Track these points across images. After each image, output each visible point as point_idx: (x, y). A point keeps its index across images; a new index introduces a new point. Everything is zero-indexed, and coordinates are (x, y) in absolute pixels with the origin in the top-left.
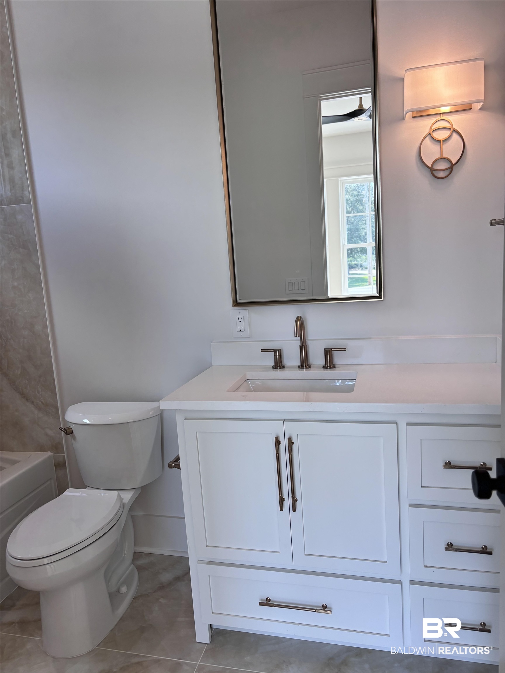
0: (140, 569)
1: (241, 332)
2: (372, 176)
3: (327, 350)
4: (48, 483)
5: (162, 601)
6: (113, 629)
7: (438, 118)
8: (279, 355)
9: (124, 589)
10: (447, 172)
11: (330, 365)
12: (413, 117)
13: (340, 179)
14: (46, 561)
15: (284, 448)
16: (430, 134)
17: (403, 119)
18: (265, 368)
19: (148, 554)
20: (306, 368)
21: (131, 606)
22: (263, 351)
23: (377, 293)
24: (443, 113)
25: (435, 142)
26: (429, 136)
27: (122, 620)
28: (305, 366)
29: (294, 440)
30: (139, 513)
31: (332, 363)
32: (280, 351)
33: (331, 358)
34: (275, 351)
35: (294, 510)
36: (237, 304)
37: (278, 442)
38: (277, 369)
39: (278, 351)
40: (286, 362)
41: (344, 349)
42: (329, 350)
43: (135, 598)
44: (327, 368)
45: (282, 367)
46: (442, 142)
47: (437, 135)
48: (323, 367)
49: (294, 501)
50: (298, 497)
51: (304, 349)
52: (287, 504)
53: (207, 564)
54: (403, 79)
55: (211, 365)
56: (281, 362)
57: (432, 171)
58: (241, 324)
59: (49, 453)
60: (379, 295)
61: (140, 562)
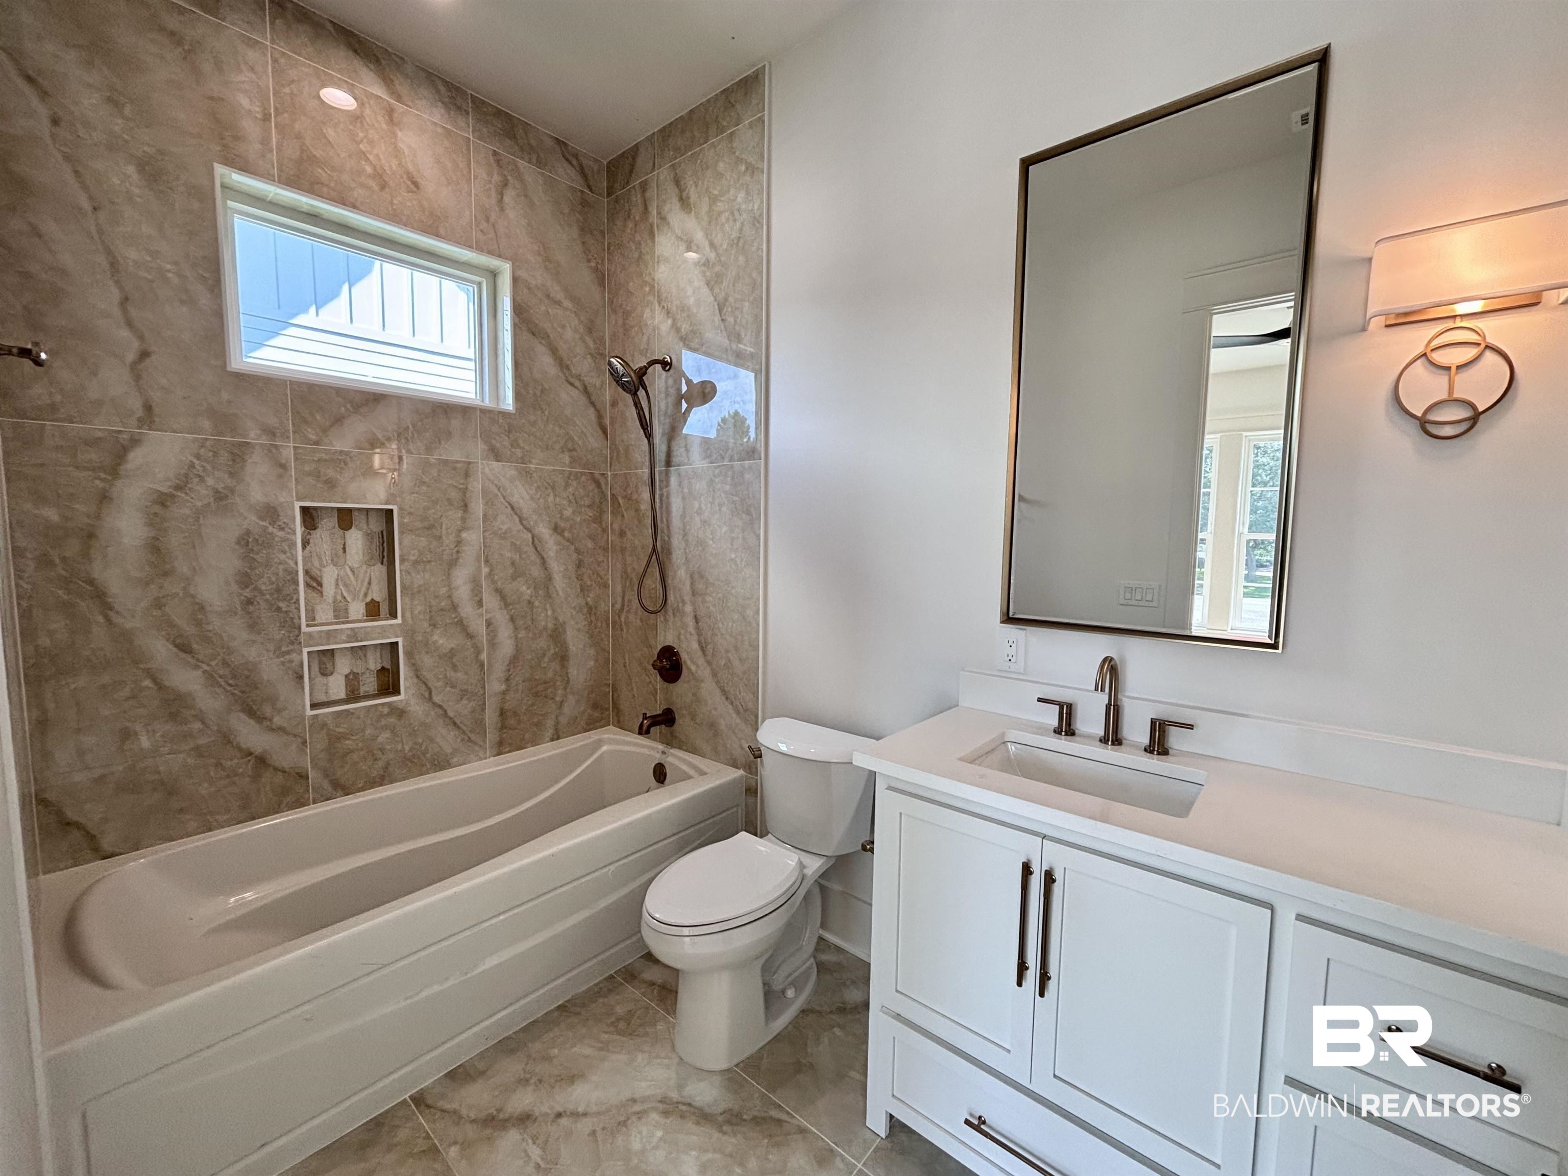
0: (822, 967)
1: (1010, 664)
2: (1282, 431)
3: (1155, 723)
4: (735, 809)
5: (837, 1030)
6: (761, 1048)
7: (1450, 324)
8: (1066, 713)
9: (790, 993)
10: (1464, 427)
11: (1158, 749)
12: (1387, 326)
13: (1245, 434)
14: (686, 931)
15: (1036, 883)
16: (1425, 355)
17: (1364, 329)
18: (1040, 729)
19: (838, 949)
20: (1113, 744)
21: (795, 1023)
22: (1040, 700)
23: (1270, 637)
24: (1461, 316)
25: (1434, 369)
26: (1423, 359)
27: (777, 1039)
28: (1112, 741)
29: (1058, 875)
30: (835, 886)
31: (1163, 745)
32: (1070, 706)
33: (1161, 740)
34: (1061, 705)
35: (1042, 994)
36: (1008, 619)
37: (1027, 870)
38: (1061, 734)
39: (1067, 706)
40: (1080, 725)
41: (1190, 727)
42: (1160, 724)
43: (804, 1012)
44: (1152, 752)
45: (1071, 733)
46: (1454, 369)
47: (1440, 357)
48: (1146, 750)
49: (1044, 978)
50: (1053, 971)
51: (1114, 713)
52: (1032, 976)
53: (893, 1017)
54: (1370, 260)
55: (957, 705)
56: (1069, 724)
57: (1424, 424)
58: (1012, 651)
59: (741, 772)
60: (1273, 642)
61: (824, 957)
